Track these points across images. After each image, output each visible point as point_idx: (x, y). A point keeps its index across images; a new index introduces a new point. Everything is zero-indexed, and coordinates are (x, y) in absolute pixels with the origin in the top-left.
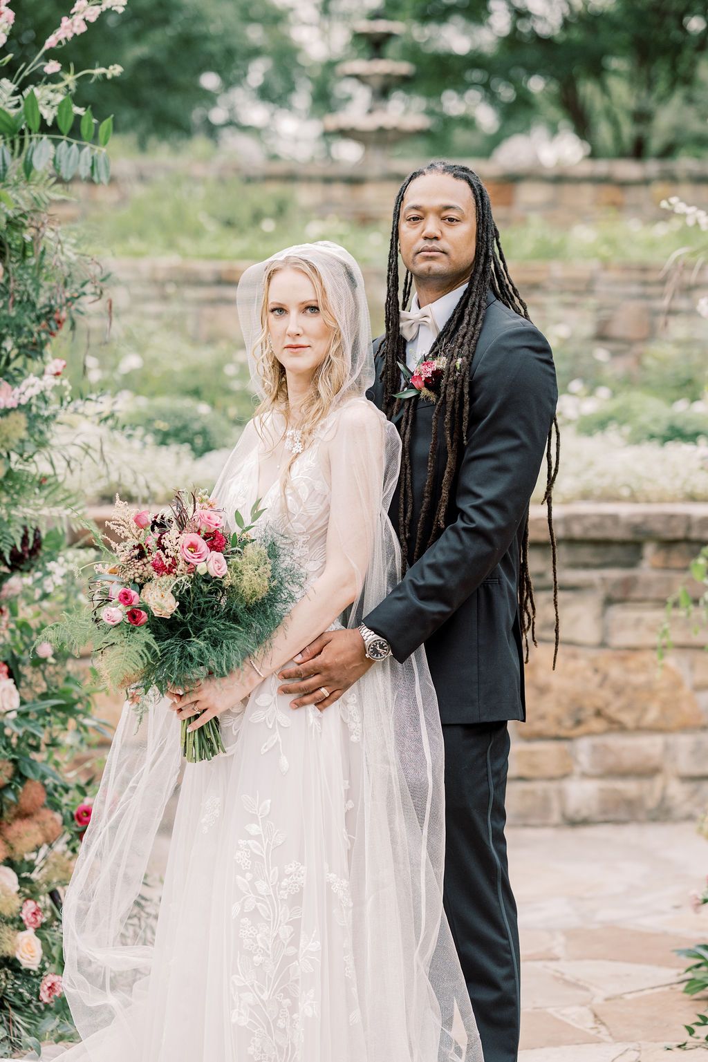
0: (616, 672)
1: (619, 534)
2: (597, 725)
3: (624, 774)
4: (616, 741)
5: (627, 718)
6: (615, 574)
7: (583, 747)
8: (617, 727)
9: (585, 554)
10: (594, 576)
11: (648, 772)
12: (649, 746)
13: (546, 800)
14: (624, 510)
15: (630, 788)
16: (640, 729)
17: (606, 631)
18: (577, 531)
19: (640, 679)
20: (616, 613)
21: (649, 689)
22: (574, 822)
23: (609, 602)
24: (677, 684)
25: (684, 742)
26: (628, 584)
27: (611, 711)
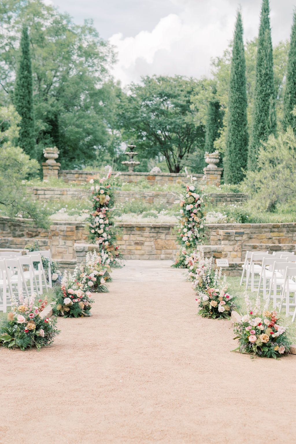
0: (167, 242)
1: (167, 227)
2: (164, 248)
3: (168, 254)
4: (167, 250)
5: (168, 248)
6: (167, 231)
7: (163, 251)
8: (167, 249)
9: (164, 229)
10: (165, 231)
11: (171, 254)
12: (170, 251)
13: (159, 257)
14: (168, 224)
15: (168, 256)
16: (169, 249)
17: (166, 238)
18: (163, 226)
19: (169, 243)
20: (167, 236)
21: (171, 244)
22: (162, 260)
23: (166, 234)
24: (174, 244)
25: (174, 251)
26: (168, 232)
27: (166, 247)
